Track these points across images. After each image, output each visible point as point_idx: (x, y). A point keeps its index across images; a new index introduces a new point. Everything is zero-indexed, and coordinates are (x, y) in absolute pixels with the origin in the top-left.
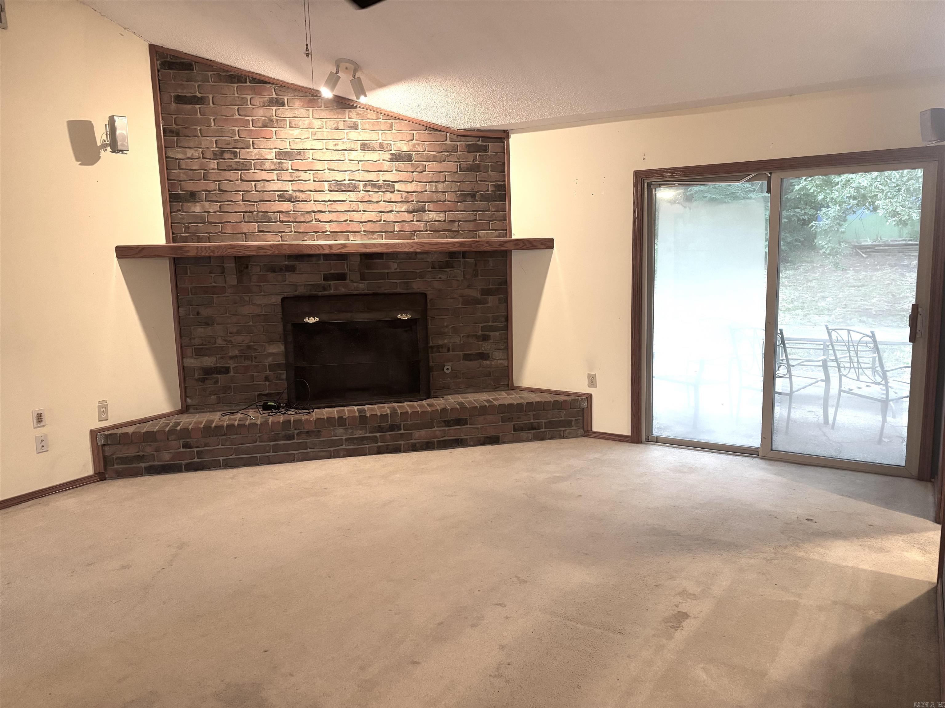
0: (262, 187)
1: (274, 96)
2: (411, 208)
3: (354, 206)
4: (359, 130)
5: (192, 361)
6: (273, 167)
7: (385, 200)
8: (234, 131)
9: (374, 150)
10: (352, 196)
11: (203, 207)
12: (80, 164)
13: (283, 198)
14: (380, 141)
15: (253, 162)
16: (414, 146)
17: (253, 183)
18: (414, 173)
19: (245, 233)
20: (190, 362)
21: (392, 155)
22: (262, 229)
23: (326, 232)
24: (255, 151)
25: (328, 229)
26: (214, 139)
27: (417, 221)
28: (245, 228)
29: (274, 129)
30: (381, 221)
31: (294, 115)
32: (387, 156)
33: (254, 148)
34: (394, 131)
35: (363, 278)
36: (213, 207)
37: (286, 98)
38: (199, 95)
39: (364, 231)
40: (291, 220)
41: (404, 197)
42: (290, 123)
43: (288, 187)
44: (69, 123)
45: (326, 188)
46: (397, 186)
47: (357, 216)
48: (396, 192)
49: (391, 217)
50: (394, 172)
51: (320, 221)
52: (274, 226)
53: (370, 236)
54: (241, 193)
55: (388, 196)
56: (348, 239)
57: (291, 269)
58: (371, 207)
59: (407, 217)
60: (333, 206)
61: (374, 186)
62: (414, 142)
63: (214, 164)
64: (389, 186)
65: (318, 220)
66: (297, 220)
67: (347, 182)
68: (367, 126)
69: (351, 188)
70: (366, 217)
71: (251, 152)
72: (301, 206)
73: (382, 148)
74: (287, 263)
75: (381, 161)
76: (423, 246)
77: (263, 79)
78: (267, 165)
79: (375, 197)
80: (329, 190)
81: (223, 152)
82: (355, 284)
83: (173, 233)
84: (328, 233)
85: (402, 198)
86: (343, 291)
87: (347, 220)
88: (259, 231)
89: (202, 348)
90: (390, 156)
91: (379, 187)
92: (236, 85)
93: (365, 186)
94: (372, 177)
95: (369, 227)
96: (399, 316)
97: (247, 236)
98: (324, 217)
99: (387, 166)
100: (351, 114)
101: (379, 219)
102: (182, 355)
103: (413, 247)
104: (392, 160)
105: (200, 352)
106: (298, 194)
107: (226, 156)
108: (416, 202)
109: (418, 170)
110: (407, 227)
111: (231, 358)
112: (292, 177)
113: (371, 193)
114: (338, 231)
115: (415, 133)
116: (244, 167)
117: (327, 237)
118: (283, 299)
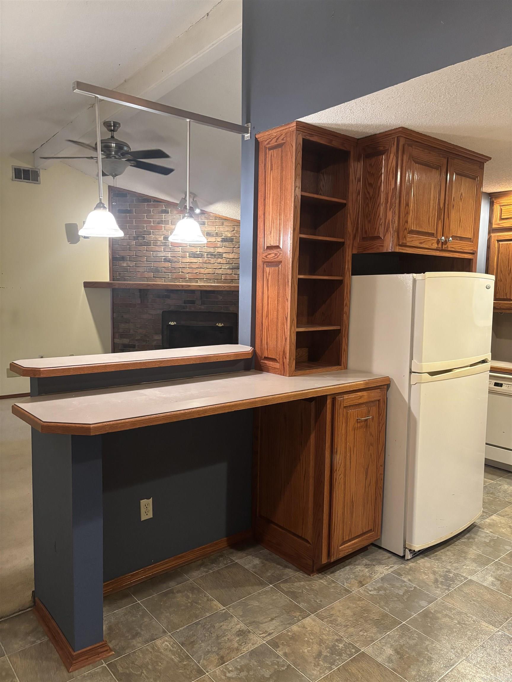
0: (155, 255)
1: (164, 208)
2: (231, 267)
3: (201, 265)
4: (206, 226)
5: (118, 340)
6: (161, 245)
7: (217, 262)
8: (144, 226)
9: (213, 236)
10: (200, 260)
11: (127, 264)
12: (70, 244)
13: (166, 260)
14: (217, 231)
15: (152, 242)
16: (234, 234)
17: (152, 252)
18: (234, 249)
19: (146, 278)
20: (117, 341)
21: (222, 238)
22: (155, 276)
23: (186, 278)
24: (153, 236)
25: (188, 277)
26: (135, 230)
27: (234, 274)
28: (146, 275)
29: (163, 225)
30: (215, 273)
31: (174, 218)
32: (219, 239)
33: (153, 235)
34: (224, 226)
35: (203, 303)
36: (132, 264)
37: (170, 209)
38: (129, 209)
39: (206, 279)
40: (169, 272)
41: (227, 261)
42: (171, 222)
43: (169, 255)
44: (66, 225)
45: (188, 256)
46: (224, 255)
47: (202, 271)
48: (224, 259)
49: (220, 272)
50: (223, 248)
51: (183, 273)
52: (160, 275)
53: (209, 281)
54: (146, 257)
55: (219, 260)
56: (197, 282)
57: (168, 297)
58: (210, 266)
59: (229, 272)
60: (191, 265)
61: (212, 255)
62: (235, 232)
63: (134, 243)
64: (220, 255)
65: (182, 272)
66: (172, 272)
67: (198, 253)
68: (209, 224)
69: (201, 256)
70: (207, 271)
71: (152, 237)
72: (174, 265)
73: (217, 234)
74: (166, 294)
75: (216, 242)
76: (231, 288)
77: (158, 200)
78: (159, 243)
79: (212, 261)
80: (189, 257)
81: (138, 236)
82: (200, 306)
83: (113, 276)
84: (187, 279)
85: (226, 261)
86: (193, 309)
87: (197, 273)
88: (154, 277)
89: (123, 334)
90: (221, 240)
91: (215, 255)
92: (146, 203)
93: (207, 255)
94: (212, 250)
95: (208, 276)
96: (217, 324)
97: (148, 279)
98: (185, 271)
99: (219, 244)
100: (202, 217)
101: (214, 272)
102: (114, 337)
103: (225, 288)
105: (122, 336)
106: (173, 258)
107: (140, 238)
108: (234, 264)
109: (236, 247)
110: (228, 278)
111: (137, 340)
112: (171, 250)
113: (210, 259)
114: (192, 278)
115: (235, 227)
116: (148, 244)
117: (187, 281)
118: (163, 312)
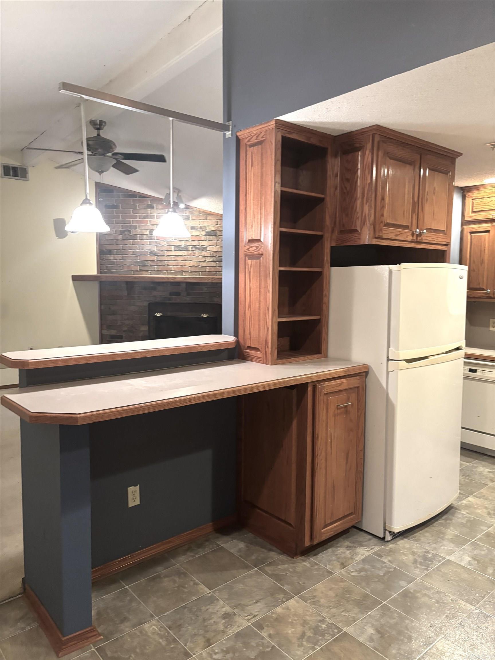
0: (142, 248)
1: (150, 204)
2: (215, 260)
3: (186, 258)
4: (190, 220)
5: (106, 331)
6: (147, 239)
7: (202, 255)
8: (130, 221)
9: (197, 230)
10: (185, 253)
11: (114, 257)
12: (58, 238)
13: (152, 253)
14: (201, 225)
15: (138, 235)
16: (218, 227)
17: (138, 246)
18: (218, 242)
20: (105, 332)
21: (206, 232)
22: (141, 269)
23: (172, 271)
24: (139, 230)
25: (173, 269)
26: (121, 225)
27: (218, 266)
28: (133, 268)
29: (149, 220)
30: (199, 266)
31: (159, 213)
32: (203, 233)
33: (139, 229)
34: (207, 220)
35: (188, 294)
36: (119, 257)
37: (155, 204)
38: (115, 204)
39: (191, 271)
40: (156, 264)
41: (211, 253)
42: (157, 217)
43: (155, 248)
44: (54, 220)
45: (173, 249)
46: (208, 248)
47: (187, 263)
48: (208, 251)
49: (204, 264)
50: (207, 241)
51: (169, 265)
52: (146, 267)
53: (193, 274)
54: (132, 251)
55: (204, 253)
56: (182, 275)
57: (154, 289)
58: (194, 259)
59: (213, 264)
60: (175, 258)
61: (196, 248)
62: (218, 225)
63: (120, 237)
64: (204, 248)
65: (168, 265)
66: (158, 265)
67: (183, 246)
68: (194, 218)
69: (186, 249)
70: (192, 264)
71: (138, 231)
72: (160, 258)
73: (201, 229)
74: (152, 286)
75: (201, 236)
76: (215, 280)
77: (144, 195)
78: (145, 237)
79: (197, 253)
80: (174, 250)
81: (125, 231)
82: (185, 298)
83: (101, 270)
85: (210, 254)
86: (178, 301)
87: (182, 265)
88: (140, 270)
89: (110, 326)
90: (205, 233)
91: (199, 248)
92: (132, 199)
93: (192, 248)
94: (196, 243)
95: (193, 269)
96: (202, 315)
97: (134, 272)
98: (171, 264)
99: (203, 238)
100: (186, 212)
101: (198, 265)
102: (101, 328)
103: (209, 280)
104: (206, 235)
105: (109, 327)
106: (158, 252)
107: (126, 233)
108: (219, 256)
109: (219, 240)
110: (212, 270)
111: (124, 331)
112: (156, 243)
113: (195, 252)
114: (178, 270)
115: (218, 221)
116: (134, 238)
117: (172, 274)
118: (149, 304)
